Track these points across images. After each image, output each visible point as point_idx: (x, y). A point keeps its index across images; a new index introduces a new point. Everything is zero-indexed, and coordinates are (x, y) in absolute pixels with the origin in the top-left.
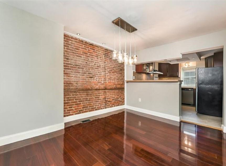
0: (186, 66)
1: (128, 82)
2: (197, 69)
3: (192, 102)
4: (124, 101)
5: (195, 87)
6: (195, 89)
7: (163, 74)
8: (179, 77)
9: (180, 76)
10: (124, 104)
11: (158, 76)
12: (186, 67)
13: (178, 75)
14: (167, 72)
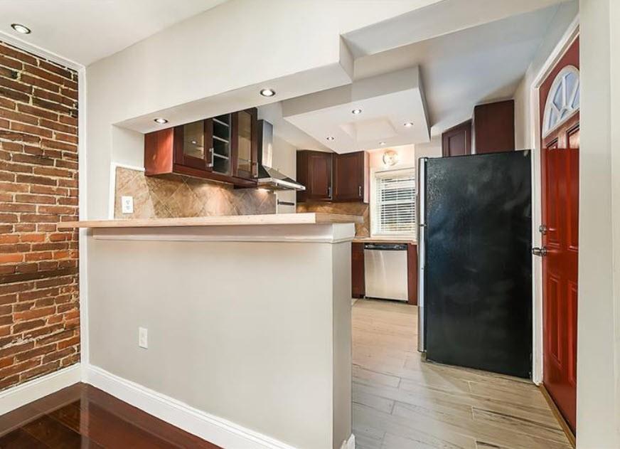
2: (422, 161)
7: (304, 188)
8: (366, 204)
9: (369, 201)
11: (298, 201)
12: (386, 167)
13: (360, 195)
14: (329, 185)
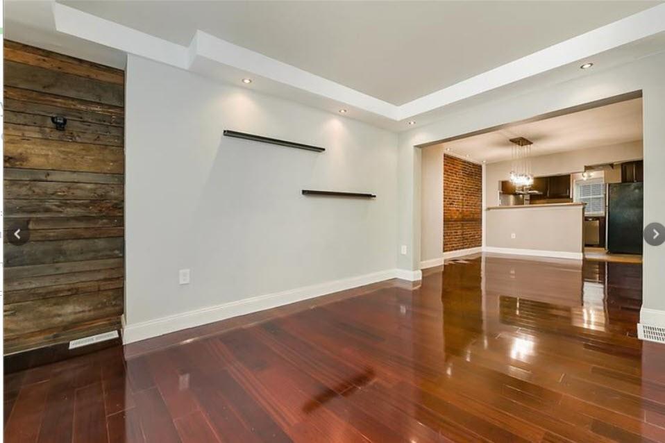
0: (584, 177)
1: (489, 209)
3: (597, 240)
4: (481, 240)
5: (604, 215)
6: (605, 218)
7: (542, 193)
8: (571, 199)
9: (573, 197)
10: (481, 246)
13: (568, 194)
14: (547, 190)
